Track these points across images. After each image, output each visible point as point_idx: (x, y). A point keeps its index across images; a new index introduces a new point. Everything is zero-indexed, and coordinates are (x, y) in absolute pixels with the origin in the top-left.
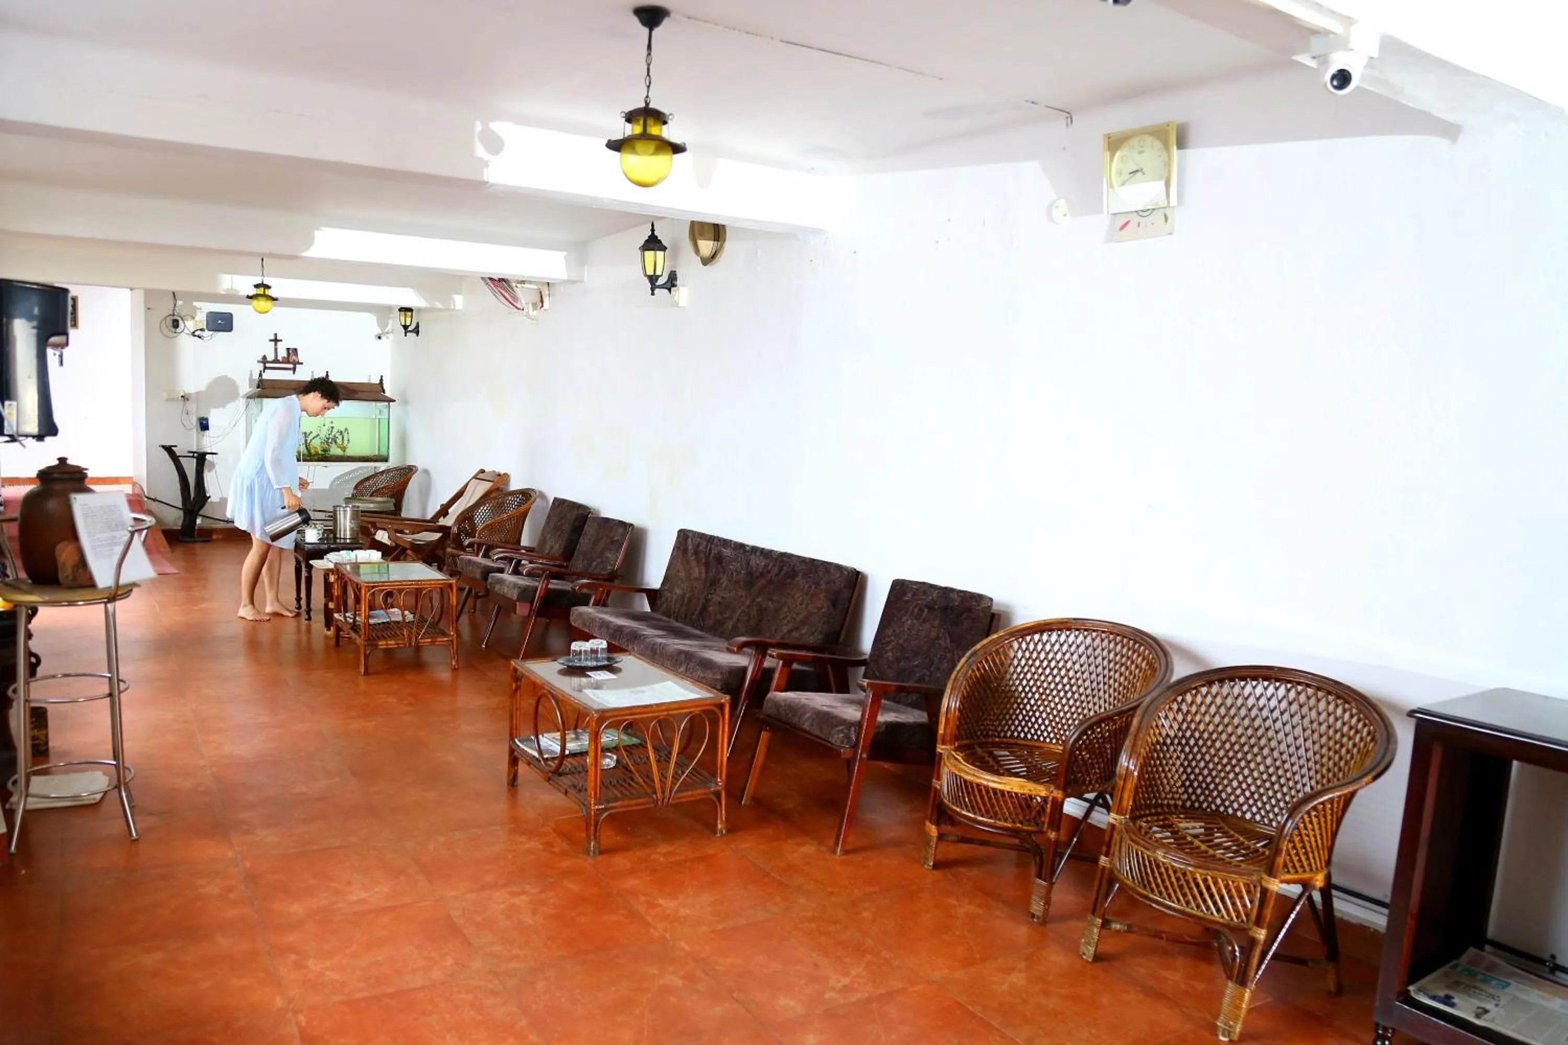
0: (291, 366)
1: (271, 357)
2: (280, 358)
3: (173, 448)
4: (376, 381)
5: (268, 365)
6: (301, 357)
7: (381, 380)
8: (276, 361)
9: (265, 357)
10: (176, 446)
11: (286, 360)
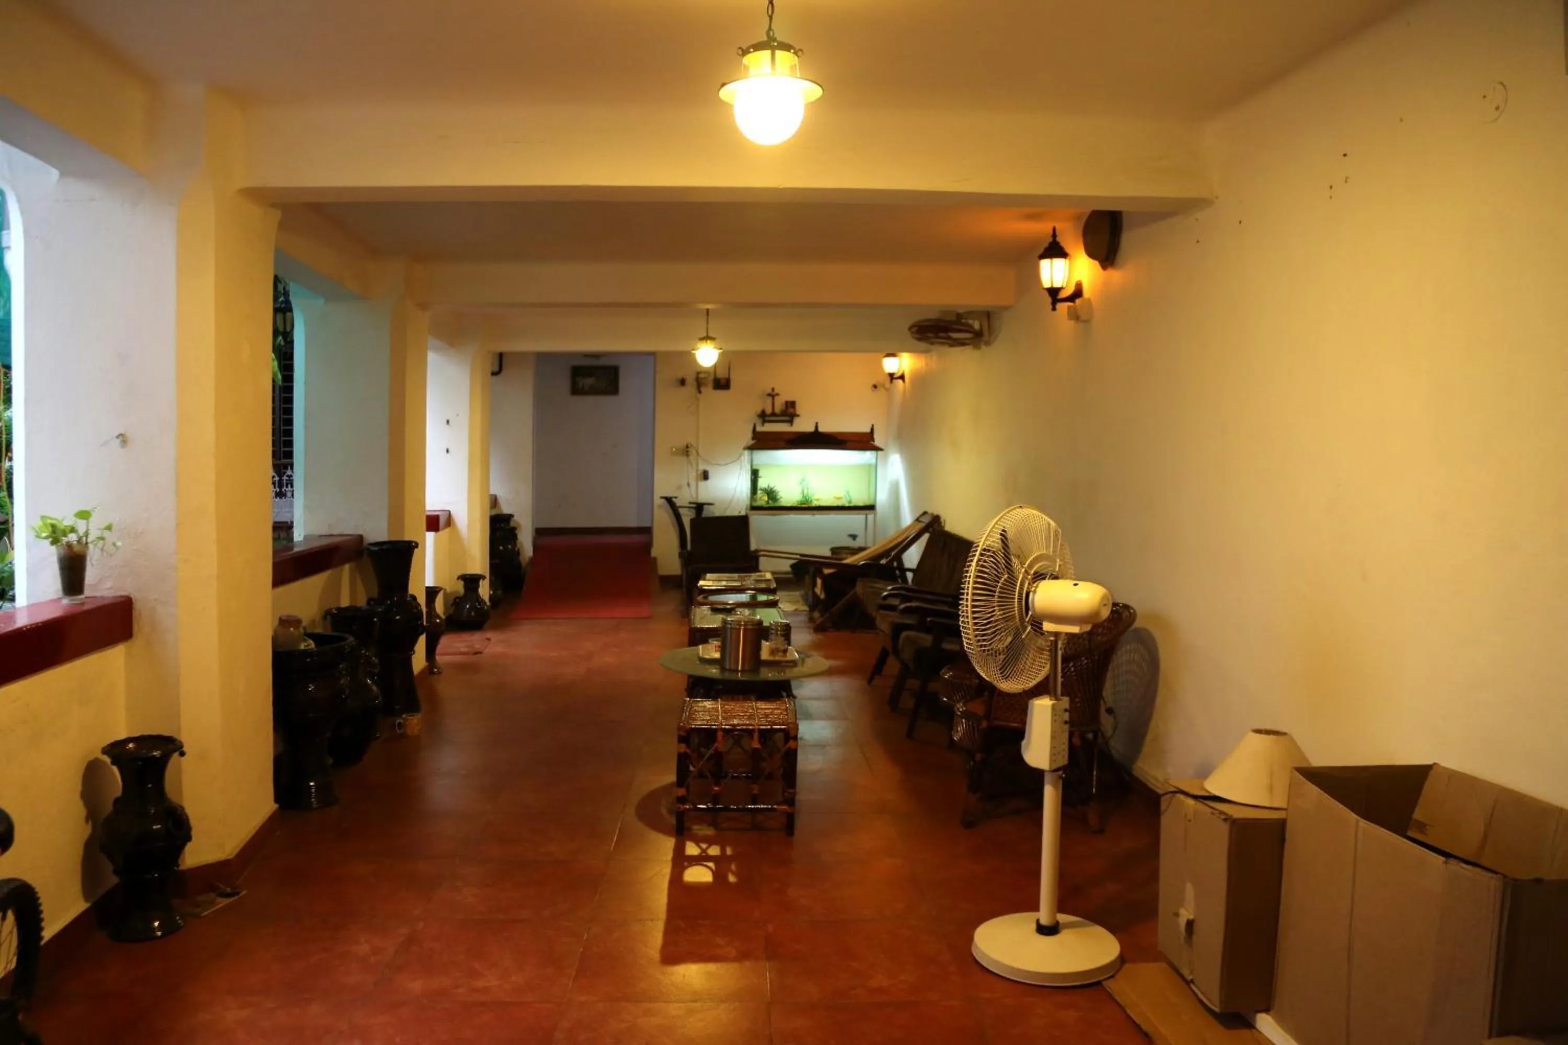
0: (787, 418)
1: (769, 411)
2: (777, 410)
3: (674, 500)
4: (868, 430)
5: (767, 418)
6: (799, 410)
7: (872, 430)
8: (773, 414)
9: (763, 412)
10: (676, 498)
11: (784, 413)
